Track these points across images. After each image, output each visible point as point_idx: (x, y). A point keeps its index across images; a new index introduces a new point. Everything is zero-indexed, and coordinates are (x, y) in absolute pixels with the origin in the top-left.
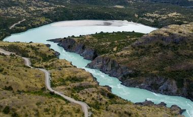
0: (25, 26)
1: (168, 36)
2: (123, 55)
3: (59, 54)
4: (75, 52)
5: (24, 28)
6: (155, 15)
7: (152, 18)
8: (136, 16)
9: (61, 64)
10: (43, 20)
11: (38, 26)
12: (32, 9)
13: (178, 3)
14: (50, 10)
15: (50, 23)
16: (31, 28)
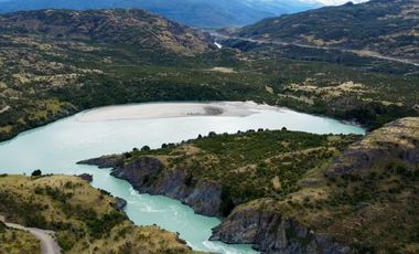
0: (11, 124)
1: (412, 146)
2: (311, 201)
3: (125, 204)
4: (164, 194)
5: (8, 129)
6: (310, 88)
7: (308, 94)
8: (269, 90)
9: (152, 245)
10: (55, 106)
11: (44, 122)
12: (24, 80)
13: (338, 61)
14: (68, 80)
15: (73, 112)
16: (27, 129)
